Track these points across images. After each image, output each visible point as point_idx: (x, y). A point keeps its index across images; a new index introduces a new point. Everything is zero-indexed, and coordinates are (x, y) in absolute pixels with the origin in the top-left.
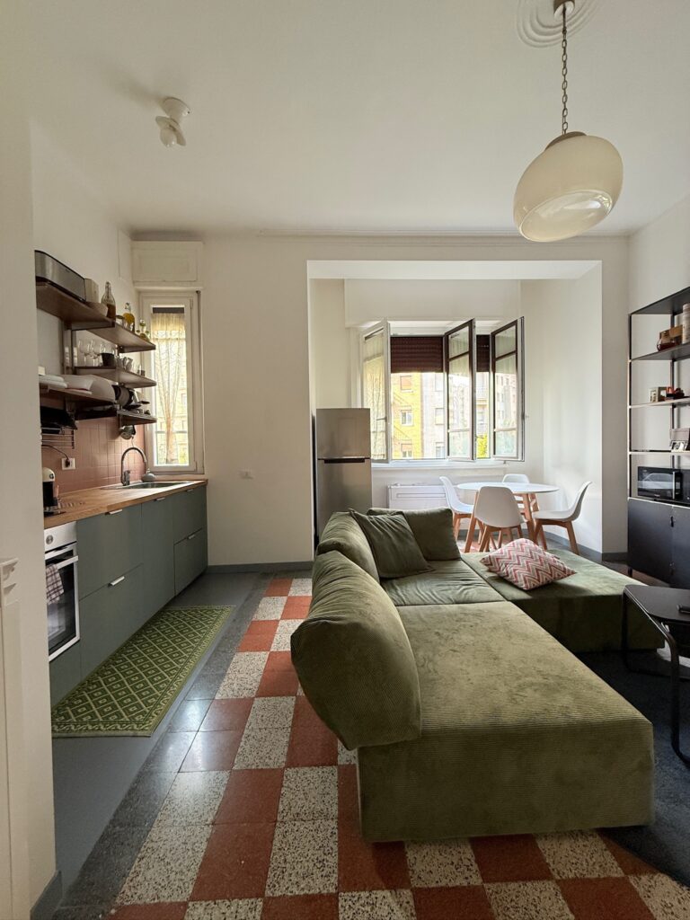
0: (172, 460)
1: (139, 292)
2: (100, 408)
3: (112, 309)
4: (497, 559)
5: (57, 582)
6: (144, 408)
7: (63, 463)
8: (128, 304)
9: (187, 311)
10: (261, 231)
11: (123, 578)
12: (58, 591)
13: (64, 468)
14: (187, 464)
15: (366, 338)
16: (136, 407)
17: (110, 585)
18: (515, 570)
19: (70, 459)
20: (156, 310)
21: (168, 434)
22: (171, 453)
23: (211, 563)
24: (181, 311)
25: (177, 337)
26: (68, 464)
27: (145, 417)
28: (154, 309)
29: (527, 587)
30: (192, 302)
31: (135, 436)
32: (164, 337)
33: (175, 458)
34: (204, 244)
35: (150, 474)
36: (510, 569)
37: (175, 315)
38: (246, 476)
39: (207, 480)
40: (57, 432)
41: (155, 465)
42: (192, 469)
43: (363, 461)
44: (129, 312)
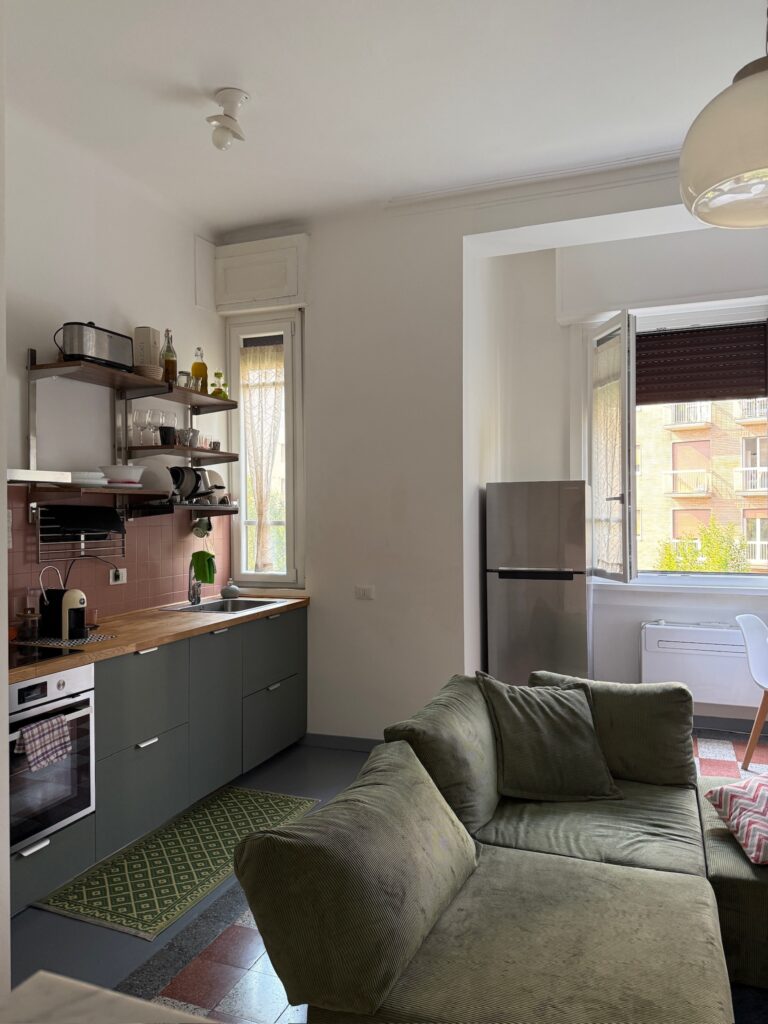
0: (265, 565)
1: (226, 319)
2: (156, 503)
3: (170, 367)
4: (733, 797)
5: (64, 736)
6: (218, 494)
7: (112, 572)
8: (199, 349)
9: (287, 340)
10: (390, 202)
11: (156, 740)
12: (66, 747)
13: (112, 582)
14: (285, 573)
15: (600, 342)
16: (208, 494)
17: (137, 747)
18: (751, 823)
19: (120, 571)
20: (248, 343)
21: (261, 527)
22: (263, 554)
23: (312, 729)
24: (277, 341)
25: (273, 380)
26: (117, 577)
27: (223, 507)
28: (245, 340)
29: (757, 859)
30: (293, 325)
31: (210, 532)
32: (257, 382)
33: (268, 561)
34: (310, 235)
35: (233, 586)
36: (745, 820)
37: (271, 347)
38: (363, 596)
39: (307, 601)
40: (104, 537)
41: (244, 571)
42: (292, 579)
43: (571, 578)
44: (200, 361)
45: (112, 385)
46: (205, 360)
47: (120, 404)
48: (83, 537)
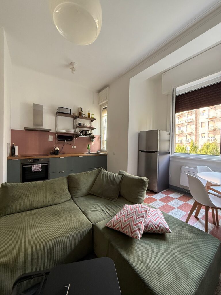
0: (104, 148)
1: (101, 105)
3: (80, 113)
6: (92, 135)
7: (73, 146)
8: (89, 110)
11: (64, 172)
13: (73, 148)
16: (89, 134)
17: (59, 172)
19: (74, 146)
21: (103, 141)
22: (104, 146)
26: (73, 147)
28: (103, 108)
30: (107, 105)
31: (94, 142)
32: (104, 115)
34: (109, 87)
37: (106, 109)
39: (107, 154)
43: (154, 153)
44: (89, 112)
45: (73, 117)
46: (90, 112)
47: (75, 120)
48: (66, 140)
